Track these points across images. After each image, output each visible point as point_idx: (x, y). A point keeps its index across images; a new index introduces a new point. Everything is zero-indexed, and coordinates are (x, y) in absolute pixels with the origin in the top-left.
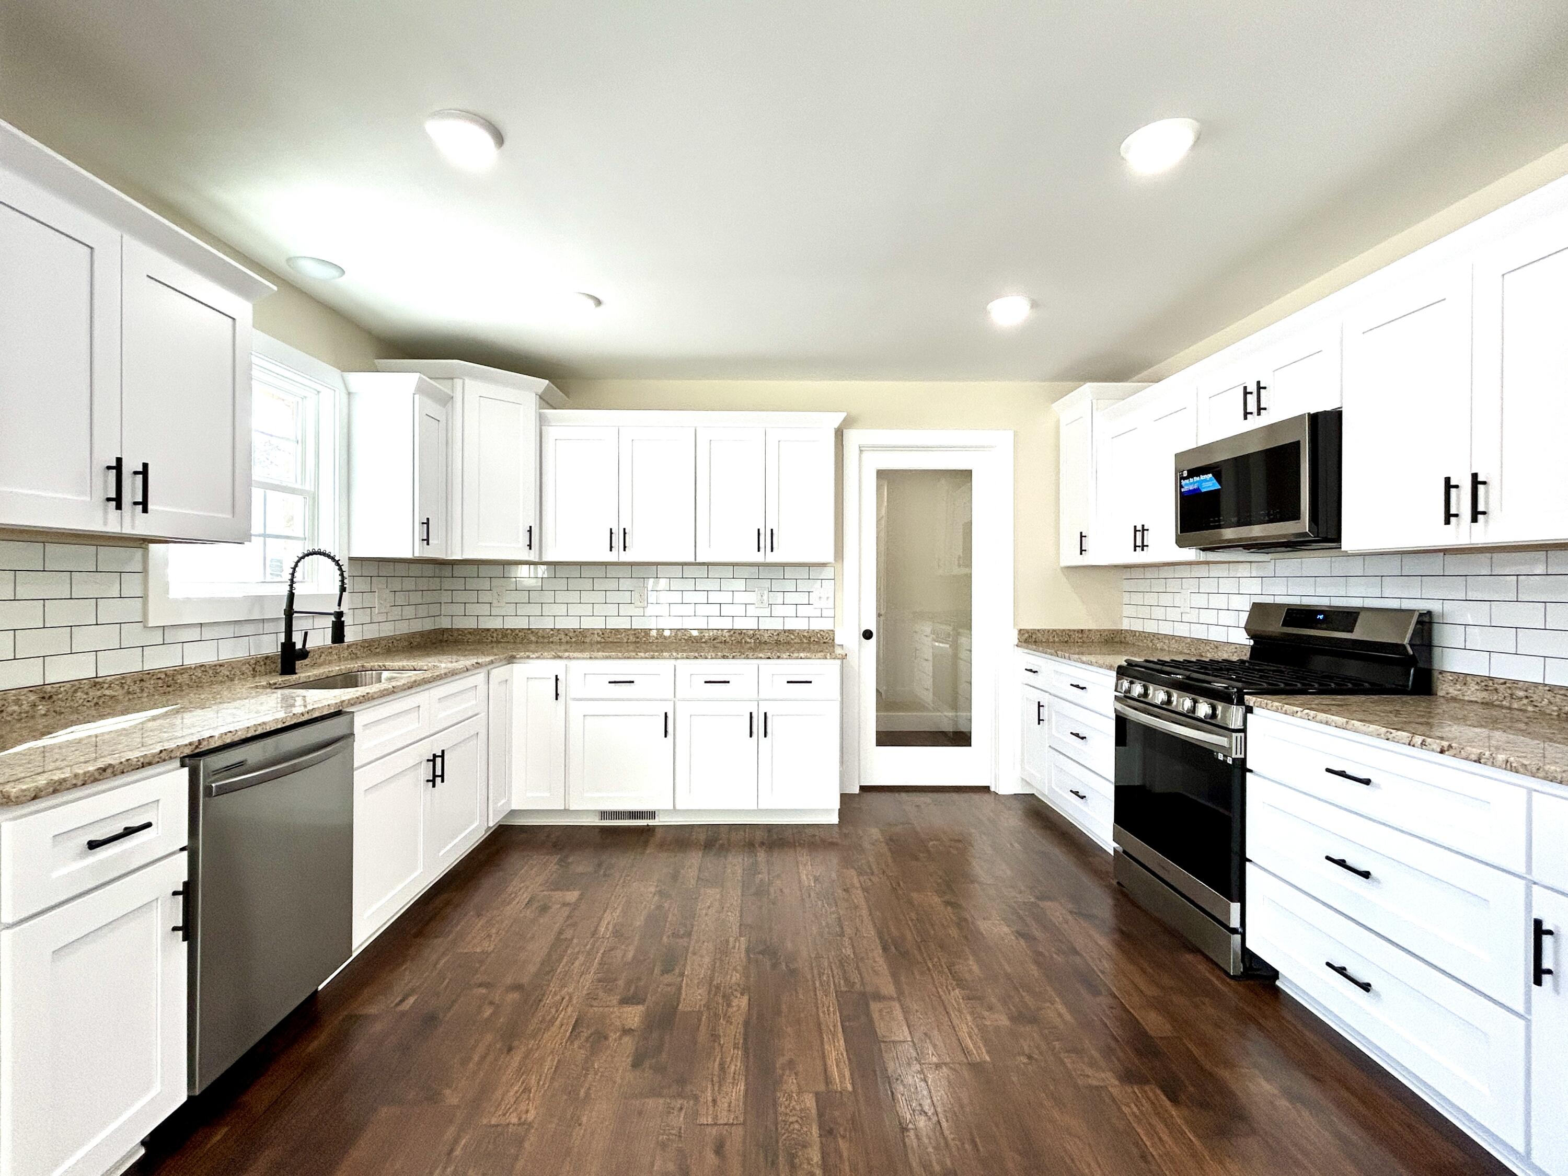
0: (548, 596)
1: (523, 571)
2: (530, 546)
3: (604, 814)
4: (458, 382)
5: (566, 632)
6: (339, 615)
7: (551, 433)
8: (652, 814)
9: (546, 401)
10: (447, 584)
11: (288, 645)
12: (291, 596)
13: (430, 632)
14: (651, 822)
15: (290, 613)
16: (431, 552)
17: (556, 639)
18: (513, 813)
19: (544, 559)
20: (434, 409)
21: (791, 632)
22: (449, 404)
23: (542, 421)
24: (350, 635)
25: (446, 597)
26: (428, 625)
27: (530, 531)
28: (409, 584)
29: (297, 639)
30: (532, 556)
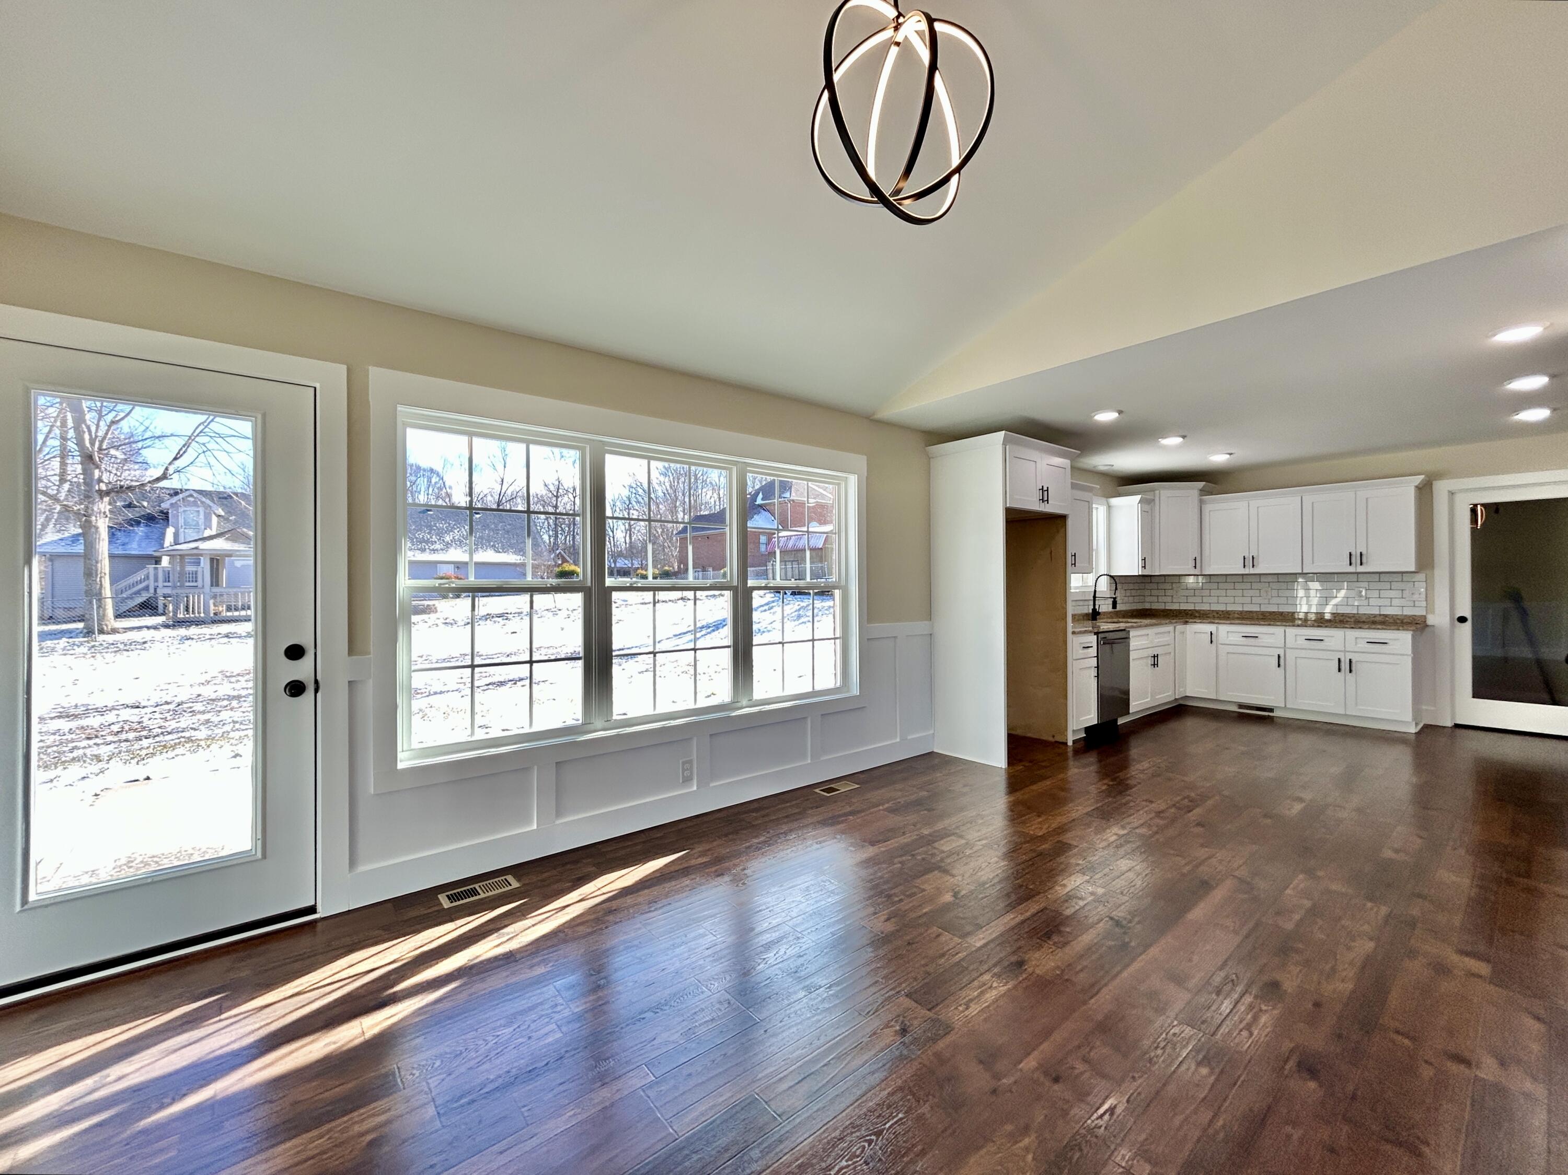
0: (1206, 593)
1: (1191, 580)
2: (1195, 567)
3: (1241, 706)
4: (1157, 492)
5: (1217, 612)
6: (1115, 599)
7: (1207, 508)
8: (1271, 710)
9: (1204, 492)
10: (1148, 586)
11: (1094, 609)
12: (1095, 591)
13: (1140, 610)
14: (1271, 714)
15: (1095, 597)
16: (1146, 572)
17: (1211, 616)
18: (1187, 697)
19: (1204, 573)
20: (1147, 507)
21: (1386, 616)
22: (1152, 504)
23: (1201, 502)
24: (1119, 607)
25: (1147, 593)
26: (1139, 606)
27: (1195, 559)
28: (1131, 586)
29: (1097, 607)
30: (1197, 572)
